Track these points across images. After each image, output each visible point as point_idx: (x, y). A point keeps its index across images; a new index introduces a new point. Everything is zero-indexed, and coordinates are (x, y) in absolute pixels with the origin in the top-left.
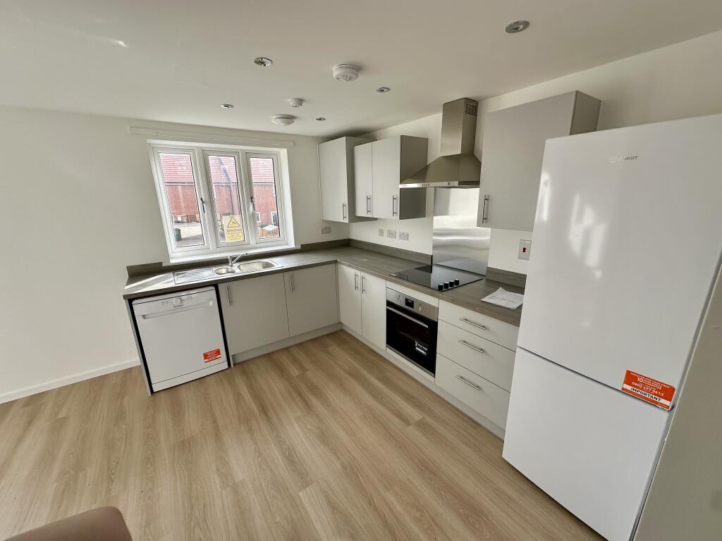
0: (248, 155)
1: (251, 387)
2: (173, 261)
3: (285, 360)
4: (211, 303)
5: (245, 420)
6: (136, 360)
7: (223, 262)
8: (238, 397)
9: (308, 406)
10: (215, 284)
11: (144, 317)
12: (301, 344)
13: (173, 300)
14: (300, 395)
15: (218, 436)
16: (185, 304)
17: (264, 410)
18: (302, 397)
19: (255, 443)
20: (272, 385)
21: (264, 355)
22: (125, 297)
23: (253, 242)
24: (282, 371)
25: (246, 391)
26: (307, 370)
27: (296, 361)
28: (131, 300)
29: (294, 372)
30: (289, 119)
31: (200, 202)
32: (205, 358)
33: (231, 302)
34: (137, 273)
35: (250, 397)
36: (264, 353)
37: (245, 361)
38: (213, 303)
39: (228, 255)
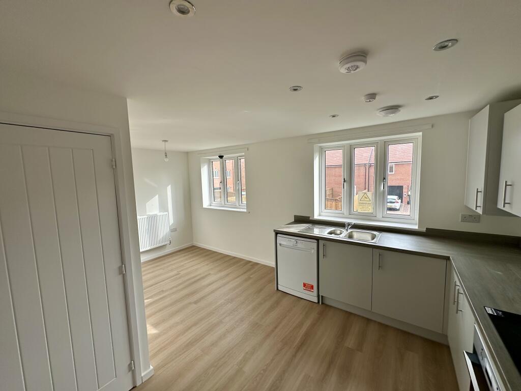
0: (386, 144)
2: (315, 218)
4: (313, 251)
5: (286, 342)
8: (301, 325)
10: (317, 239)
12: (387, 326)
13: (293, 240)
15: (268, 336)
16: (298, 245)
19: (272, 360)
22: (275, 231)
23: (379, 216)
25: (308, 325)
28: (277, 233)
29: (350, 343)
31: (343, 180)
32: (304, 286)
33: (324, 256)
35: (304, 332)
36: (348, 310)
37: (331, 307)
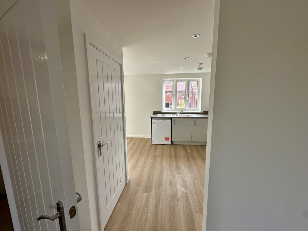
0: (189, 81)
1: (175, 151)
2: (163, 111)
3: (188, 148)
4: (169, 123)
5: (170, 157)
6: (150, 137)
7: (176, 113)
9: (189, 160)
10: (171, 118)
11: (154, 123)
12: (196, 145)
13: (160, 120)
14: (188, 157)
16: (163, 122)
17: (176, 157)
18: (188, 158)
19: (170, 162)
20: (181, 152)
21: (182, 145)
22: (151, 117)
24: (185, 150)
26: (193, 152)
27: (191, 149)
28: (152, 118)
29: (189, 151)
30: (200, 69)
31: (173, 95)
32: (165, 139)
33: (175, 124)
34: (155, 113)
37: (177, 145)
38: (170, 123)
39: (177, 112)
